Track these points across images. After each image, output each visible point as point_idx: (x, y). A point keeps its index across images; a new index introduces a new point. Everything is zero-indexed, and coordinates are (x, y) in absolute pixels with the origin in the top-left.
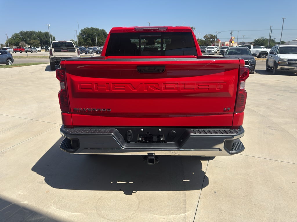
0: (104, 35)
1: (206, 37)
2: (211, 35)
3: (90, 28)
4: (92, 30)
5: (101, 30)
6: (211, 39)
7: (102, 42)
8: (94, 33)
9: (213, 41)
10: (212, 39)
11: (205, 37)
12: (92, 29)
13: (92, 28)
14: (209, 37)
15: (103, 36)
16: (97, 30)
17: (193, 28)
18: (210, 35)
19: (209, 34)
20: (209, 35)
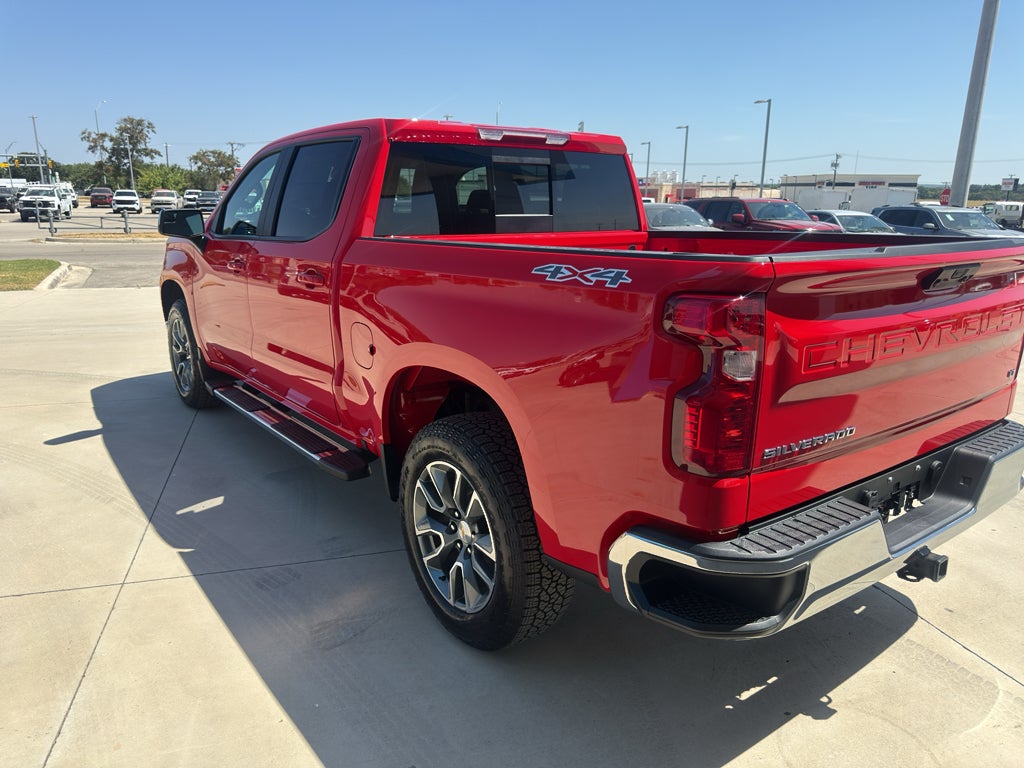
1: (201, 160)
2: (218, 154)
6: (220, 166)
9: (228, 173)
10: (222, 168)
11: (196, 158)
14: (212, 159)
17: (146, 123)
18: (214, 152)
19: (211, 150)
20: (212, 152)
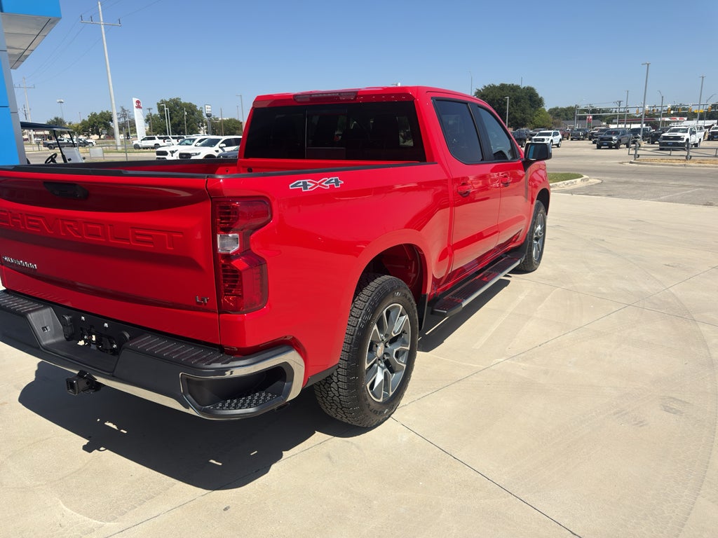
0: (530, 100)
3: (497, 84)
4: (503, 90)
5: (524, 88)
7: (524, 119)
8: (504, 97)
12: (503, 87)
13: (502, 84)
15: (529, 102)
16: (514, 89)
